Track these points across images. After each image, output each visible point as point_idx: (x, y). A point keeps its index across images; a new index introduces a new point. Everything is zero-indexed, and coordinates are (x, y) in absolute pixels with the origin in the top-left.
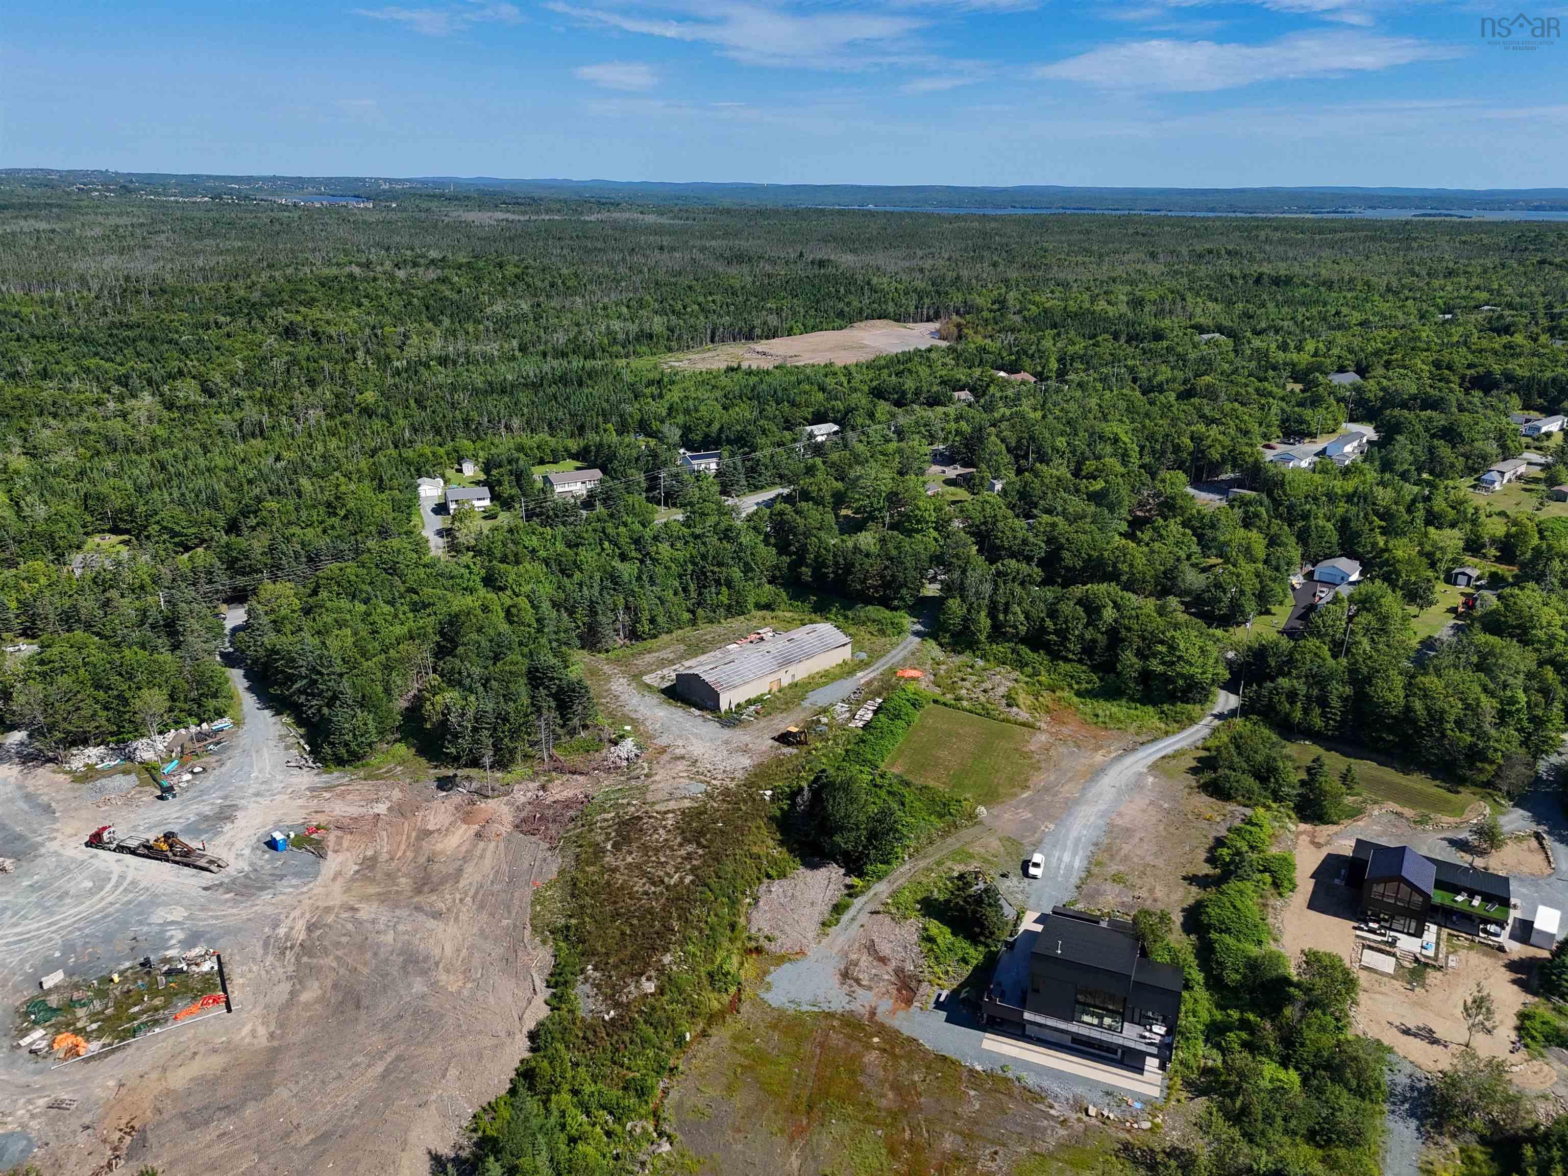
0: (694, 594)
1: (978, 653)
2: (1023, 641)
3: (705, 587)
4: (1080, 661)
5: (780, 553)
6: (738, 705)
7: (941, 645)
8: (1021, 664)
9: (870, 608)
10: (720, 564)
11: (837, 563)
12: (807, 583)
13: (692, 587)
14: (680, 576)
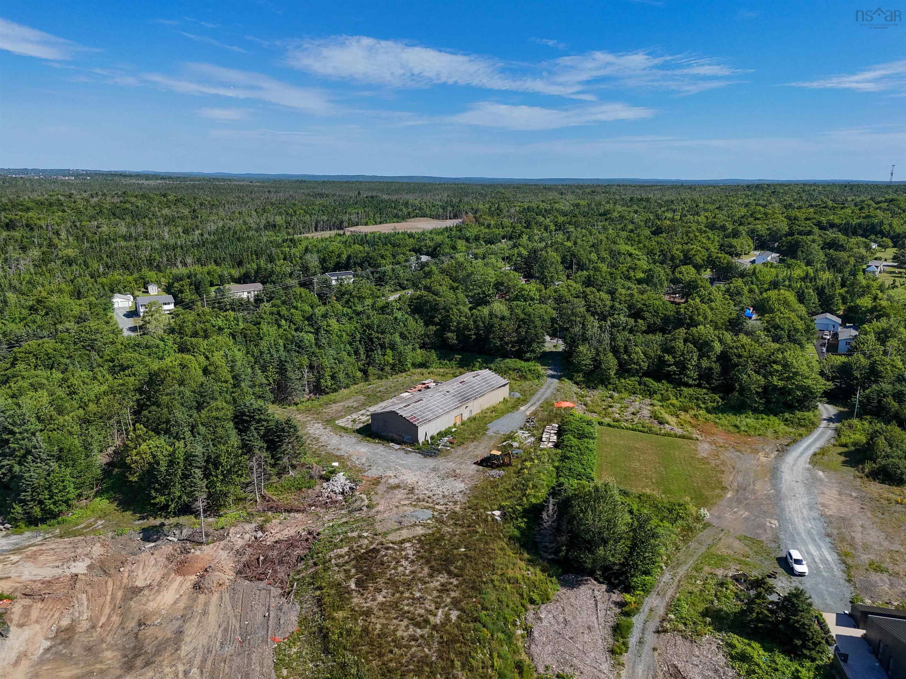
0: (363, 357)
1: (610, 387)
2: (646, 374)
3: (372, 351)
4: (699, 386)
5: (426, 325)
6: (432, 438)
7: (577, 383)
8: (651, 393)
9: (508, 360)
10: (383, 333)
11: (477, 327)
12: (454, 345)
13: (362, 351)
14: (350, 344)
